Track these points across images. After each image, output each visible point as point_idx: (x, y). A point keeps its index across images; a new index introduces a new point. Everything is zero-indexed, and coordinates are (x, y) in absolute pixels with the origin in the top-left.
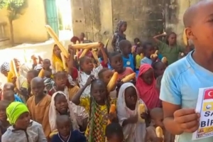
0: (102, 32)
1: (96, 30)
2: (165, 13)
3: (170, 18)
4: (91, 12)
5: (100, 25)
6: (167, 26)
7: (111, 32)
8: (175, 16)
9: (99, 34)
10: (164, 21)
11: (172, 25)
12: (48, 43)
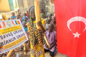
0: (25, 9)
1: (22, 8)
2: (45, 2)
3: (47, 4)
4: (20, 2)
5: (24, 6)
6: (46, 6)
7: (28, 9)
8: (49, 3)
9: (23, 9)
10: (45, 5)
11: (48, 6)
12: (10, 12)
